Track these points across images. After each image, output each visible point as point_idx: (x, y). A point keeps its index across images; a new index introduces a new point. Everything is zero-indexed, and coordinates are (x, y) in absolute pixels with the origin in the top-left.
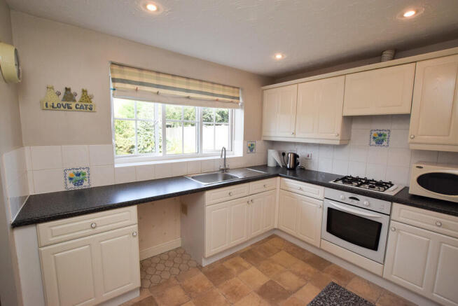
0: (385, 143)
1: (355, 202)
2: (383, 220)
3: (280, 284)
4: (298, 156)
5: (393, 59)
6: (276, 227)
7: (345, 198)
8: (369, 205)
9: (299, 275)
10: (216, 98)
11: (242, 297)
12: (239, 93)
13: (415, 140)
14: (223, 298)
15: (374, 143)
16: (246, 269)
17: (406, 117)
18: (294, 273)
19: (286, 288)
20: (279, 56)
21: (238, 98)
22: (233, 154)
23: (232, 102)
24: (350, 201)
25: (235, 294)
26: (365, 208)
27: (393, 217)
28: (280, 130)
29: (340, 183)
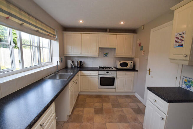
0: (107, 56)
1: (108, 74)
2: (115, 76)
3: (98, 108)
4: (82, 62)
5: (109, 32)
6: (80, 91)
7: (105, 73)
8: (111, 74)
9: (98, 102)
10: (48, 34)
11: (93, 119)
12: (55, 32)
13: (117, 55)
14: (89, 124)
15: (105, 56)
16: (83, 110)
17: (115, 49)
18: (96, 102)
19: (100, 107)
20: (81, 22)
21: (55, 35)
22: (53, 64)
23: (53, 37)
24: (106, 74)
25: (90, 120)
26: (110, 75)
27: (117, 75)
28: (74, 52)
29: (101, 69)
